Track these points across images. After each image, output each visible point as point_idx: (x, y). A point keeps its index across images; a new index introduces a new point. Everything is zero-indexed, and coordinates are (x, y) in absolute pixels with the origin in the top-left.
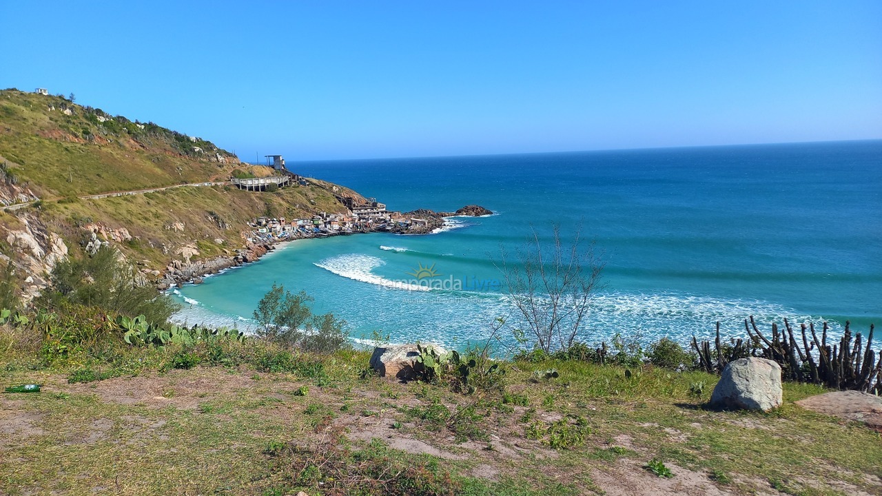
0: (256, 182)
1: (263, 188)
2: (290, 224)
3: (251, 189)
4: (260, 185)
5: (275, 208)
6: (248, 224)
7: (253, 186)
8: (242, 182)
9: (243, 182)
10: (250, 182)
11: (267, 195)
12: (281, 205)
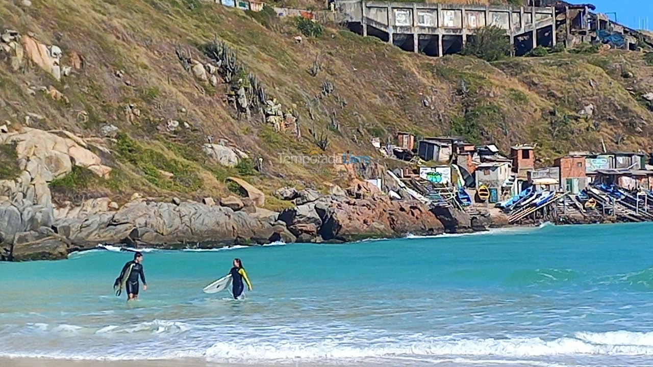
0: (428, 20)
1: (454, 44)
2: (557, 164)
3: (406, 43)
4: (441, 33)
5: (498, 109)
6: (377, 145)
7: (416, 32)
8: (372, 14)
9: (378, 16)
10: (401, 19)
11: (468, 65)
12: (519, 98)
